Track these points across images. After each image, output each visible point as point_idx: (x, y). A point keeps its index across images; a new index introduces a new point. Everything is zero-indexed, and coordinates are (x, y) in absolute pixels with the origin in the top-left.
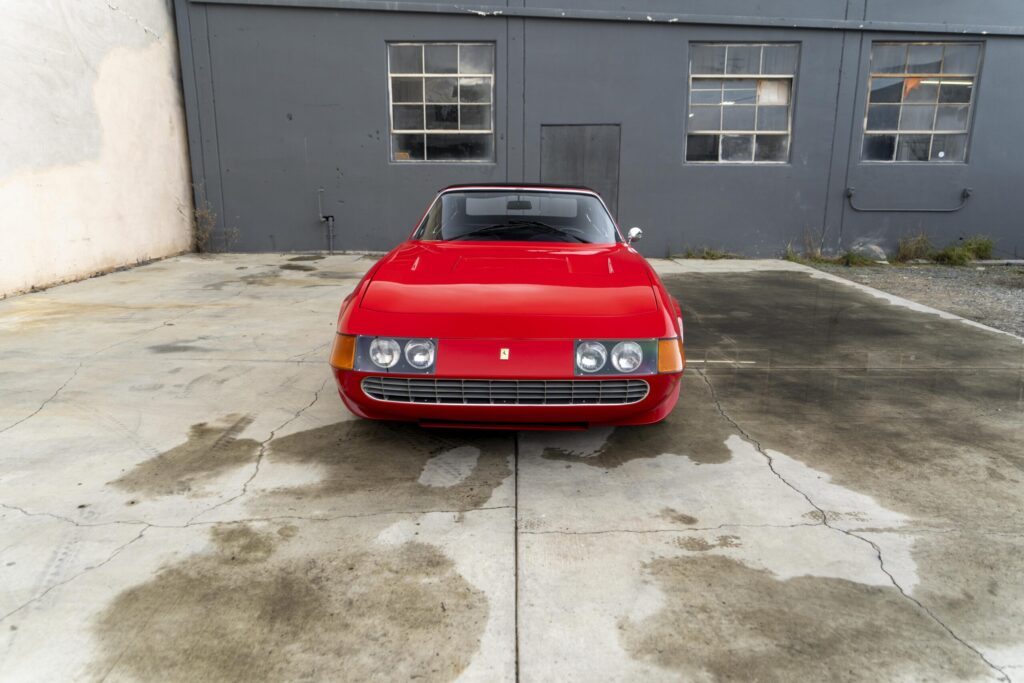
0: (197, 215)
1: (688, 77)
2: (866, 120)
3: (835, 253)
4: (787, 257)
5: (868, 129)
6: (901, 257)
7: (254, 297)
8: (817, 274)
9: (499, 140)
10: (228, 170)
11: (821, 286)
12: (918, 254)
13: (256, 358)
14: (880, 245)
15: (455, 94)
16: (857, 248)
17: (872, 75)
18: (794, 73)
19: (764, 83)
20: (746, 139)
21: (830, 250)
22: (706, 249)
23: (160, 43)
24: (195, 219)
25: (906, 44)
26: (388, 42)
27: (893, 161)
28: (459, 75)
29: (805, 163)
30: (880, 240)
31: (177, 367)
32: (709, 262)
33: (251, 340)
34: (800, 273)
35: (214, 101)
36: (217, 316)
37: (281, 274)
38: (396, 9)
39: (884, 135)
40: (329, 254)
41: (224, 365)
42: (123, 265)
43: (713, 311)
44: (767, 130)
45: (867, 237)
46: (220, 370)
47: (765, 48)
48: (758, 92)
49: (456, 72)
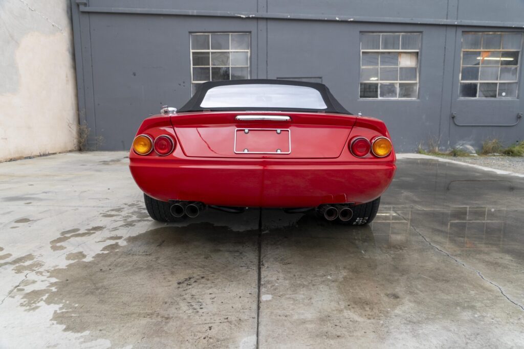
0: (80, 129)
1: (360, 51)
2: (460, 75)
3: (446, 150)
4: (419, 152)
5: (462, 79)
6: (484, 152)
8: (441, 160)
10: (99, 104)
12: (494, 150)
14: (472, 145)
15: (228, 61)
16: (459, 147)
17: (463, 50)
18: (419, 49)
19: (402, 55)
20: (392, 85)
23: (62, 33)
25: (481, 33)
26: (190, 32)
27: (477, 98)
28: (230, 50)
29: (427, 99)
30: (472, 142)
33: (78, 194)
34: (431, 159)
35: (92, 66)
38: (195, 14)
39: (471, 84)
41: (46, 209)
42: (31, 156)
44: (405, 80)
45: (464, 140)
47: (402, 35)
48: (399, 60)
49: (229, 49)
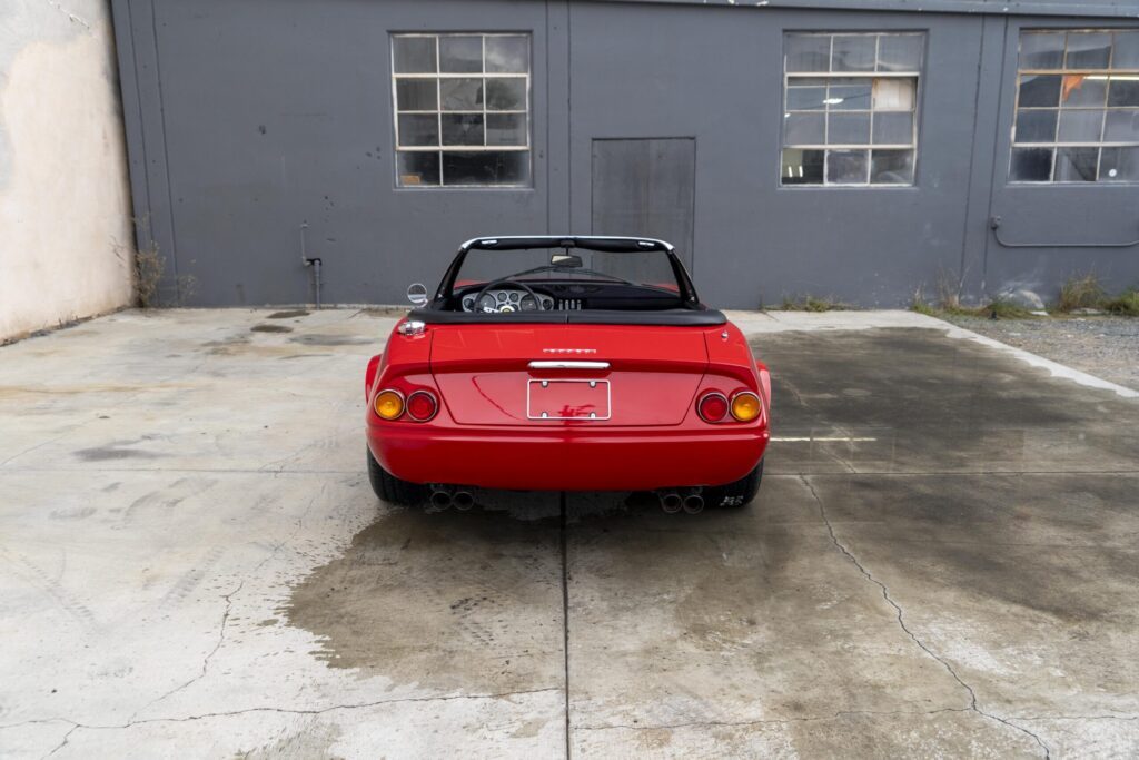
0: (139, 260)
1: (783, 75)
2: (1014, 129)
3: (978, 302)
4: (914, 308)
5: (1017, 140)
6: (1063, 306)
7: (216, 374)
8: (955, 332)
9: (537, 157)
10: (181, 200)
11: (961, 349)
12: (1086, 302)
13: (218, 468)
14: (1035, 290)
15: (480, 100)
16: (1006, 295)
17: (1020, 71)
18: (919, 70)
19: (881, 84)
20: (860, 154)
21: (971, 297)
22: (809, 298)
24: (136, 264)
25: (1063, 32)
26: (391, 32)
27: (1051, 182)
28: (484, 75)
29: (936, 185)
30: (1037, 284)
31: (115, 481)
32: (814, 315)
33: (211, 440)
34: (932, 330)
35: (162, 110)
36: (168, 404)
37: (252, 338)
39: (1038, 149)
40: (315, 308)
41: (176, 477)
42: (41, 328)
43: (820, 388)
44: (886, 143)
45: (1018, 280)
46: (171, 486)
47: (881, 37)
48: (873, 95)
49: (481, 71)
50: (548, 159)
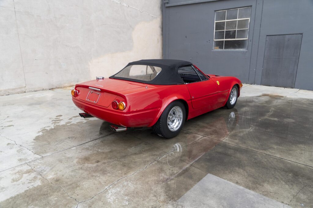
15: (236, 26)
23: (157, 19)
26: (215, 11)
35: (169, 34)
49: (237, 19)
50: (252, 42)
